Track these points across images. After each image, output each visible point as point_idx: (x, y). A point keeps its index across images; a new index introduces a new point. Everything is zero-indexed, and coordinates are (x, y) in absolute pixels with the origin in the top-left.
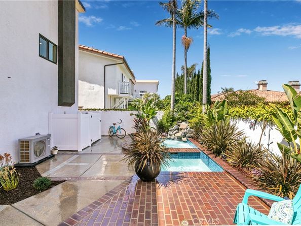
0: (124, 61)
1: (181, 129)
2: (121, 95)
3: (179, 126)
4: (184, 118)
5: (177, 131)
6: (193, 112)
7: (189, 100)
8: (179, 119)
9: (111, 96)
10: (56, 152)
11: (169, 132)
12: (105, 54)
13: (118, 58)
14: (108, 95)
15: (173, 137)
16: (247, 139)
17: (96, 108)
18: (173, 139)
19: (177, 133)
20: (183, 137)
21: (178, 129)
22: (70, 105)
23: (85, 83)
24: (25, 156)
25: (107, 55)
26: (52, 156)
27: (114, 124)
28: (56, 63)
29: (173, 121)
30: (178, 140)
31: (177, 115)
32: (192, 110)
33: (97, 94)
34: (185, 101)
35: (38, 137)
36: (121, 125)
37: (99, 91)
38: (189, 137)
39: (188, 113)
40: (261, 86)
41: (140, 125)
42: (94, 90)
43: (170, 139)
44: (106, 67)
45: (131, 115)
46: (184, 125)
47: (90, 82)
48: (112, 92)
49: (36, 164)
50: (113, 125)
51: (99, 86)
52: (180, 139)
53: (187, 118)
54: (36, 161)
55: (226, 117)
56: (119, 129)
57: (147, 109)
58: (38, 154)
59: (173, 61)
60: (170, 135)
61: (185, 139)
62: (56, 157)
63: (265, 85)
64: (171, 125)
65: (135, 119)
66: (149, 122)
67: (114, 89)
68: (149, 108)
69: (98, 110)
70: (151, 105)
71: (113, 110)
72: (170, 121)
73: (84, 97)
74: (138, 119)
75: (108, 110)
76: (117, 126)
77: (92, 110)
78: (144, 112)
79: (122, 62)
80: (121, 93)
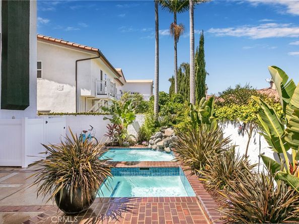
0: (100, 55)
1: (166, 137)
2: (98, 97)
3: (164, 132)
4: (170, 123)
5: (159, 139)
6: (180, 115)
7: (179, 100)
8: (164, 124)
9: (86, 98)
11: (150, 141)
13: (91, 51)
14: (81, 96)
15: (154, 147)
16: (236, 148)
17: (64, 112)
18: (155, 150)
19: (159, 141)
20: (166, 147)
21: (161, 137)
25: (78, 47)
27: (85, 132)
29: (156, 127)
30: (160, 151)
31: (162, 119)
32: (178, 113)
33: (67, 94)
34: (174, 102)
36: (92, 132)
37: (70, 92)
38: (172, 147)
39: (175, 117)
41: (115, 132)
42: (64, 91)
43: (151, 149)
44: (78, 62)
45: (105, 119)
46: (169, 131)
47: (59, 82)
48: (85, 93)
50: (83, 133)
51: (69, 84)
52: (162, 149)
53: (175, 122)
55: (212, 120)
56: (89, 137)
57: (124, 112)
59: (156, 52)
60: (151, 144)
61: (168, 149)
64: (154, 131)
65: (109, 125)
66: (126, 127)
67: (89, 90)
68: (126, 110)
69: (65, 114)
70: (128, 107)
71: (85, 114)
72: (152, 126)
73: (52, 100)
74: (113, 124)
75: (78, 114)
76: (87, 134)
77: (58, 114)
78: (120, 116)
79: (97, 56)
80: (98, 94)
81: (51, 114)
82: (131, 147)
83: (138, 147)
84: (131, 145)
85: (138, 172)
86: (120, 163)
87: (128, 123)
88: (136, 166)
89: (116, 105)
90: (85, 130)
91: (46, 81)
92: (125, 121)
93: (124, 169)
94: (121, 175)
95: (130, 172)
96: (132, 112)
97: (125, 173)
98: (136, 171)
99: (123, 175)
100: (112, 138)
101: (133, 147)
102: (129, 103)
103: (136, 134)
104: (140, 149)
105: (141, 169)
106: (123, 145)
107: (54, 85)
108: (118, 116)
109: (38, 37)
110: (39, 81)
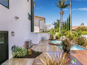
1: (63, 38)
10: (32, 45)
11: (60, 39)
29: (61, 36)
40: (82, 25)
56: (45, 38)
57: (53, 32)
63: (83, 24)
65: (50, 35)
79: (44, 19)
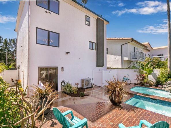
0: (133, 40)
9: (126, 61)
10: (94, 86)
12: (121, 39)
13: (128, 39)
14: (124, 60)
15: (166, 89)
17: (116, 68)
19: (170, 86)
22: (102, 66)
23: (112, 55)
24: (83, 85)
25: (122, 39)
26: (92, 87)
27: (125, 77)
28: (95, 50)
29: (168, 77)
33: (118, 60)
35: (88, 79)
36: (128, 77)
37: (119, 59)
41: (140, 78)
43: (164, 90)
44: (122, 46)
45: (135, 71)
47: (115, 55)
48: (126, 59)
49: (85, 88)
51: (119, 56)
54: (86, 87)
58: (87, 85)
60: (164, 88)
62: (94, 88)
64: (166, 80)
65: (137, 74)
66: (147, 76)
67: (127, 57)
68: (147, 67)
69: (117, 68)
70: (148, 66)
71: (125, 68)
72: (165, 77)
73: (112, 62)
74: (139, 74)
75: (122, 68)
76: (126, 78)
77: (114, 68)
78: (143, 70)
79: (131, 41)
80: (132, 59)
81: (111, 68)
82: (150, 87)
83: (155, 88)
84: (150, 86)
85: (149, 100)
86: (140, 93)
87: (148, 74)
88: (148, 97)
89: (141, 65)
90: (125, 76)
91: (110, 55)
92: (146, 73)
93: (141, 97)
94: (139, 99)
95: (145, 99)
96: (150, 68)
97: (142, 98)
98: (148, 99)
99: (141, 99)
100: (138, 81)
101: (152, 87)
102: (149, 63)
103: (154, 81)
104: (156, 89)
105: (151, 99)
106: (145, 86)
107: (113, 56)
108: (142, 70)
109: (107, 39)
110: (107, 55)
